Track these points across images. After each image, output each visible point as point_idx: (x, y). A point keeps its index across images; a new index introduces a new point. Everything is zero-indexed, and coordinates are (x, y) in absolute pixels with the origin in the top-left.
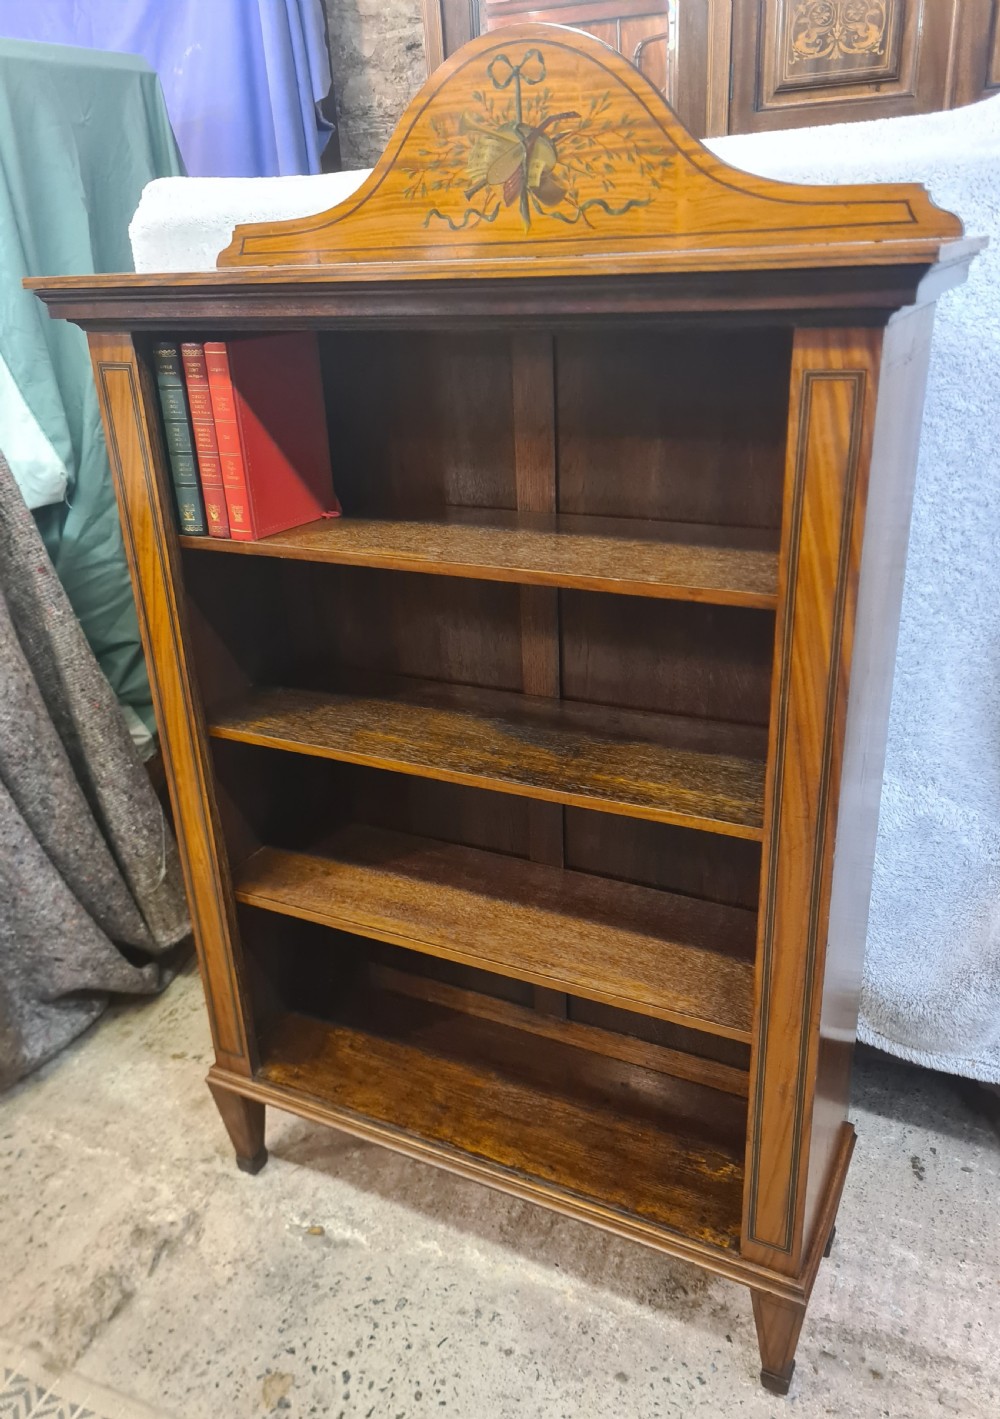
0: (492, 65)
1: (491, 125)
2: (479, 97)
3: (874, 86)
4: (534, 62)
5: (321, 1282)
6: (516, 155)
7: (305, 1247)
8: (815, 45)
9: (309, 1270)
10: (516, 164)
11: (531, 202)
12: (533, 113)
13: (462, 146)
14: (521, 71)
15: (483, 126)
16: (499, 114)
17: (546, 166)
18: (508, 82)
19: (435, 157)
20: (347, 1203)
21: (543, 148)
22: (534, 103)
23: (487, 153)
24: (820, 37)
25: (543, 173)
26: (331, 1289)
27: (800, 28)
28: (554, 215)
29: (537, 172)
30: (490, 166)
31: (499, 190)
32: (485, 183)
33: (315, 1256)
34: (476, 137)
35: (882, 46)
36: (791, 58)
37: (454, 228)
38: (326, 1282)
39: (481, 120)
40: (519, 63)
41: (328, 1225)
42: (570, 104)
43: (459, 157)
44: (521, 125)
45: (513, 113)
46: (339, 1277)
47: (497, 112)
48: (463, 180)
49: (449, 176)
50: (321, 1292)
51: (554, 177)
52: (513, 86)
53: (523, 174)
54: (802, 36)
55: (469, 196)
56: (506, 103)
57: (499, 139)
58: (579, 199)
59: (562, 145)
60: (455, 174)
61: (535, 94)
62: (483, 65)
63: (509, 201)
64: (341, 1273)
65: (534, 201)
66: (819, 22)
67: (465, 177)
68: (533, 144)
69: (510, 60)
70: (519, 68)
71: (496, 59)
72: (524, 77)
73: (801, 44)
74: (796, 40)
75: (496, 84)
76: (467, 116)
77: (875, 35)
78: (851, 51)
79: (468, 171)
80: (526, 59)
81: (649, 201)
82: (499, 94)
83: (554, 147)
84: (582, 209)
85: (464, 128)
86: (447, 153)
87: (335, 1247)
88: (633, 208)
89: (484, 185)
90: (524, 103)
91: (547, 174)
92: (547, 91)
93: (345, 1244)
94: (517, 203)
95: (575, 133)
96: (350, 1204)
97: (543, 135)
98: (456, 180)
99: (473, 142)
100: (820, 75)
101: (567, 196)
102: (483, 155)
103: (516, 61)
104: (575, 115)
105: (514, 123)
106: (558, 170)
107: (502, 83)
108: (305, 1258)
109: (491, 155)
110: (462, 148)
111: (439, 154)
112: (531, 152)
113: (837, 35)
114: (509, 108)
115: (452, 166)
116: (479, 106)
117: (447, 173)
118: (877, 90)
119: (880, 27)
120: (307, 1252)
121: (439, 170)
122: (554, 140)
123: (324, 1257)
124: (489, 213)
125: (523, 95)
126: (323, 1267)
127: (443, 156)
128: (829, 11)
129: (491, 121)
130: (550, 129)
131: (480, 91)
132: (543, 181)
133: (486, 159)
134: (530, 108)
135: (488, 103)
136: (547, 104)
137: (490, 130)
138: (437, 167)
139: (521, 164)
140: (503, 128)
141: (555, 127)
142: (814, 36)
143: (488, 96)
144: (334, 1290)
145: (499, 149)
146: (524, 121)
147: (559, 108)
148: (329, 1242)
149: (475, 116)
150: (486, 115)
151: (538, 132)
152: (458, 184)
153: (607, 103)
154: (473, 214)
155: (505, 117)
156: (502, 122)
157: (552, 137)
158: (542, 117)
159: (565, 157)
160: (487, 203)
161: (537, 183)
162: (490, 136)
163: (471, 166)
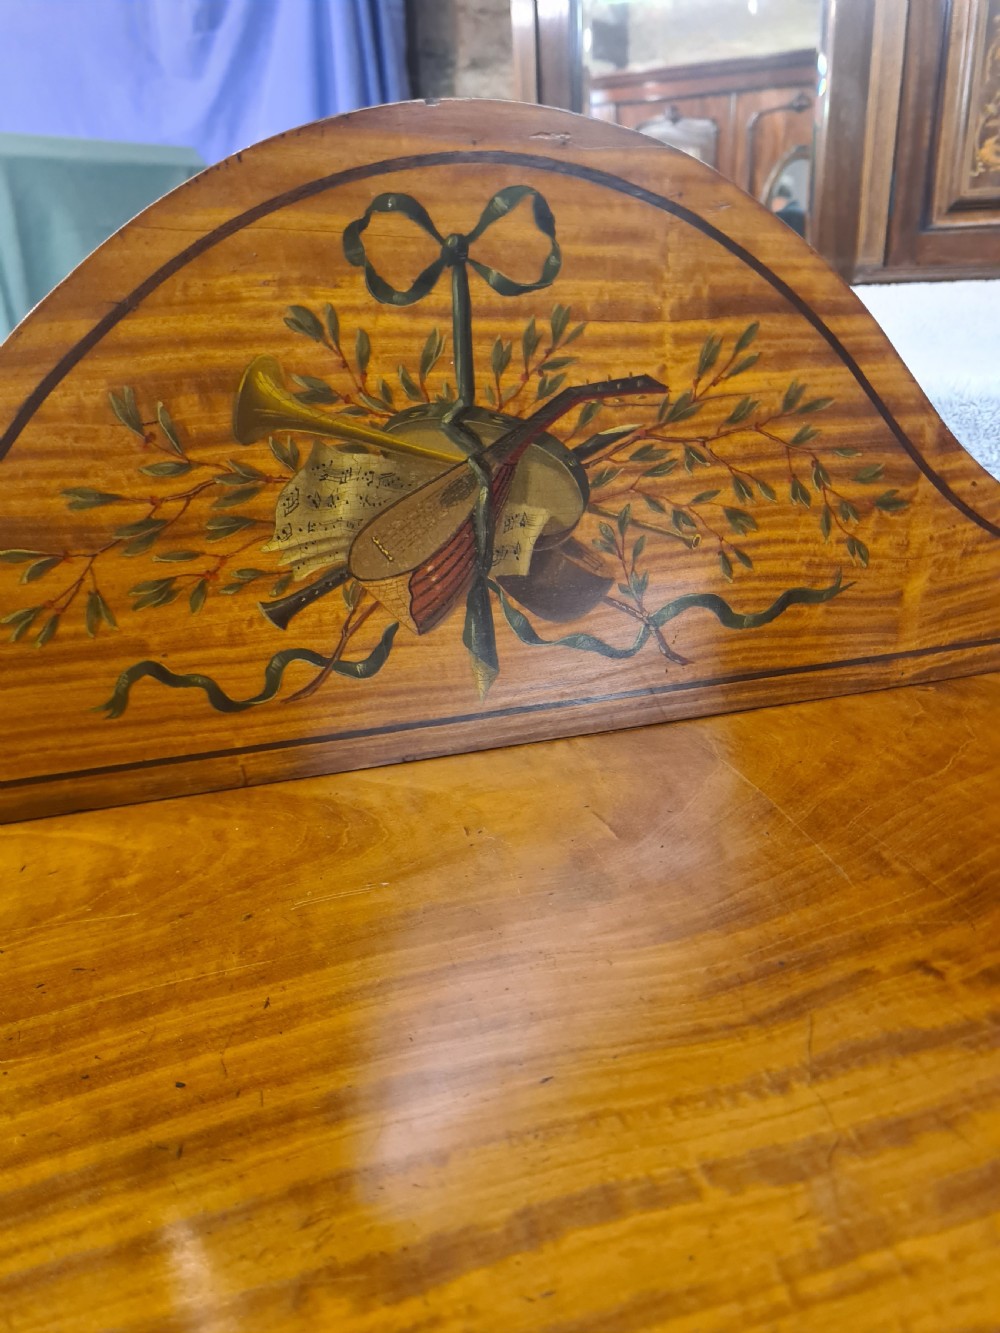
0: (361, 225)
1: (361, 411)
2: (308, 324)
4: (517, 228)
6: (455, 492)
11: (499, 615)
12: (511, 378)
13: (254, 474)
14: (474, 250)
15: (328, 414)
16: (393, 379)
17: (551, 522)
18: (425, 282)
19: (142, 510)
21: (541, 474)
22: (518, 351)
23: (348, 498)
25: (542, 539)
28: (572, 643)
30: (359, 530)
31: (392, 588)
32: (339, 576)
34: (306, 449)
37: (228, 705)
39: (320, 395)
40: (467, 226)
42: (635, 354)
43: (240, 508)
44: (470, 410)
45: (443, 379)
47: (379, 374)
48: (257, 574)
49: (200, 566)
51: (577, 550)
52: (443, 293)
53: (474, 546)
55: (286, 616)
56: (417, 346)
57: (387, 451)
59: (604, 467)
60: (223, 559)
61: (521, 326)
62: (327, 221)
63: (427, 618)
65: (512, 613)
67: (261, 564)
68: (510, 469)
69: (433, 212)
70: (464, 241)
71: (379, 205)
72: (484, 272)
75: (379, 287)
76: (265, 385)
79: (275, 546)
80: (490, 216)
82: (393, 320)
83: (579, 473)
84: (654, 621)
85: (254, 420)
86: (188, 497)
89: (339, 580)
90: (482, 350)
91: (555, 543)
92: (562, 316)
94: (454, 623)
95: (646, 434)
97: (547, 439)
98: (229, 573)
99: (292, 461)
101: (614, 592)
102: (331, 501)
103: (455, 218)
104: (645, 386)
105: (443, 405)
106: (590, 534)
107: (403, 284)
109: (364, 499)
110: (252, 481)
111: (155, 502)
112: (504, 487)
114: (427, 362)
115: (213, 535)
116: (308, 352)
117: (192, 556)
121: (159, 548)
122: (581, 452)
124: (357, 656)
125: (478, 325)
127: (172, 508)
129: (361, 400)
130: (567, 422)
131: (312, 304)
132: (540, 557)
133: (343, 510)
134: (501, 364)
135: (349, 347)
136: (558, 354)
137: (359, 425)
138: (148, 541)
139: (470, 521)
140: (402, 420)
141: (586, 416)
143: (348, 323)
145: (387, 482)
146: (482, 402)
147: (603, 366)
150: (339, 381)
151: (528, 432)
152: (238, 587)
153: (744, 355)
154: (298, 662)
155: (412, 390)
156: (402, 403)
157: (572, 444)
158: (543, 391)
159: (614, 496)
161: (524, 567)
162: (356, 444)
163: (286, 533)
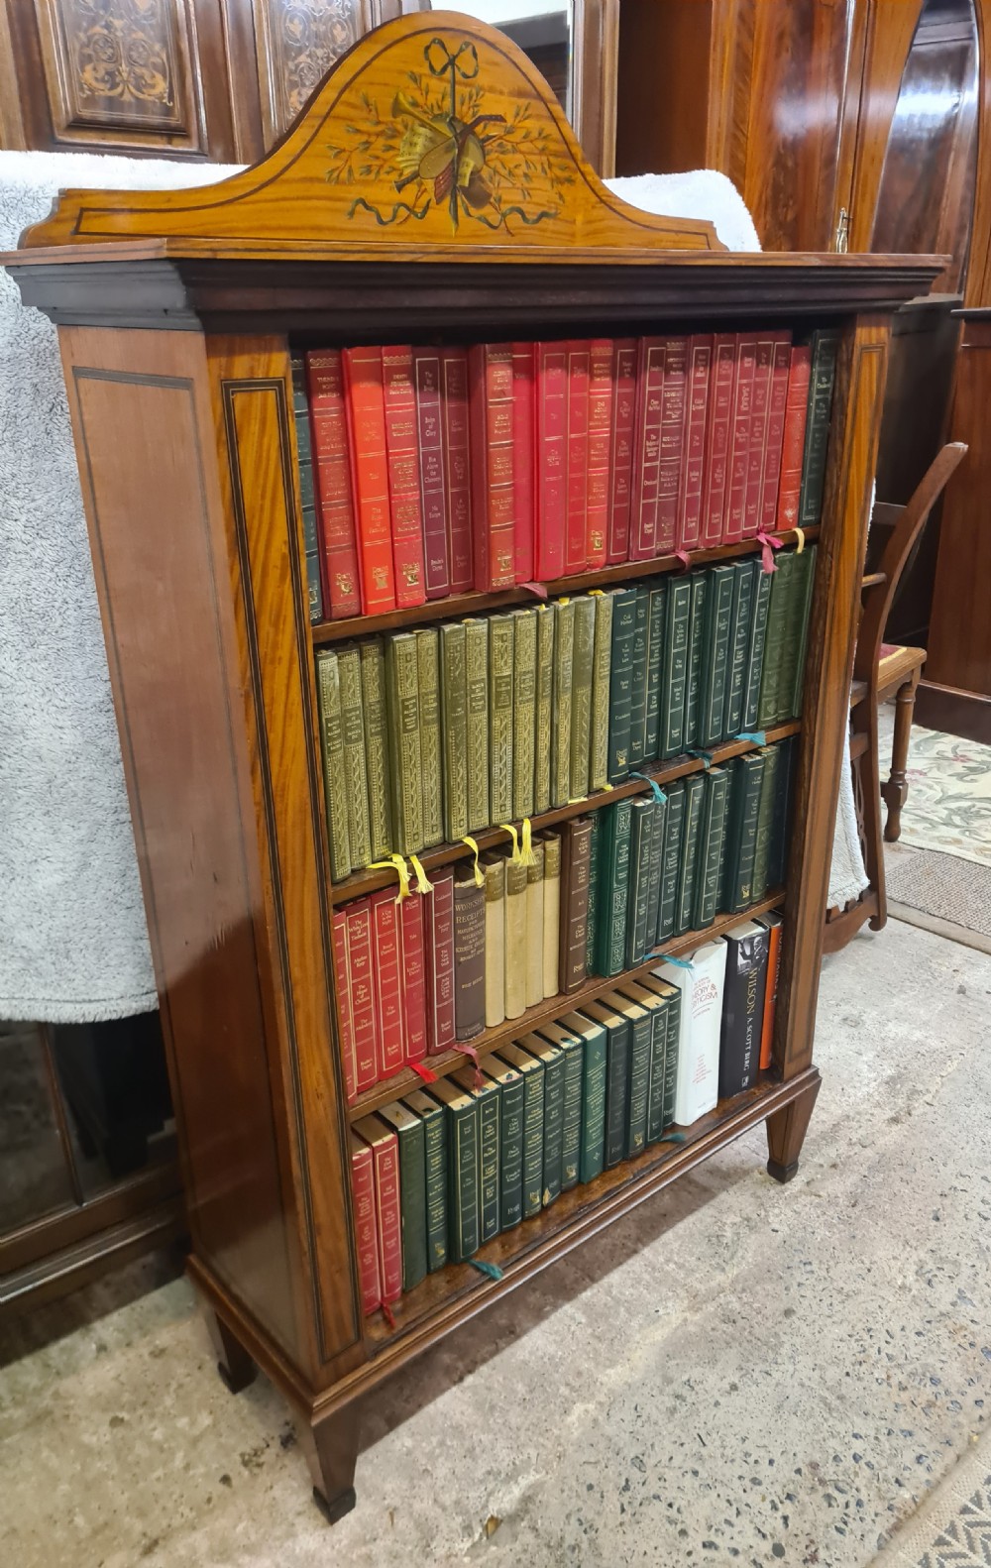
0: (429, 47)
1: (425, 112)
2: (415, 79)
3: (165, 138)
5: (569, 1541)
6: (448, 149)
7: (508, 1547)
8: (103, 81)
9: (545, 1551)
10: (448, 158)
11: (459, 202)
12: (465, 108)
13: (396, 131)
14: (457, 61)
15: (416, 111)
16: (434, 102)
17: (475, 166)
18: (444, 69)
19: (364, 137)
20: (479, 1474)
21: (472, 147)
22: (467, 99)
23: (420, 141)
24: (107, 73)
25: (472, 173)
26: (585, 1532)
27: (86, 60)
28: (479, 219)
29: (467, 171)
30: (423, 157)
31: (430, 184)
32: (416, 175)
33: (528, 1538)
34: (410, 123)
35: (171, 98)
36: (82, 89)
37: (381, 222)
38: (571, 1536)
39: (415, 104)
40: (455, 53)
41: (493, 1509)
42: (498, 107)
43: (391, 142)
44: (453, 118)
45: (447, 103)
46: (573, 1520)
47: (431, 100)
48: (394, 169)
49: (379, 162)
50: (585, 1546)
51: (481, 179)
52: (448, 74)
53: (453, 171)
54: (89, 68)
55: (400, 188)
56: (441, 91)
57: (432, 129)
58: (502, 206)
59: (490, 147)
60: (385, 160)
61: (468, 90)
63: (439, 200)
64: (568, 1516)
65: (463, 202)
66: (105, 57)
67: (395, 165)
68: (464, 142)
70: (455, 57)
71: (433, 42)
72: (458, 68)
73: (88, 75)
74: (83, 71)
75: (432, 69)
76: (401, 97)
77: (161, 86)
78: (141, 96)
79: (399, 159)
80: (461, 50)
81: (556, 214)
82: (435, 81)
83: (483, 148)
84: (504, 215)
85: (397, 109)
86: (377, 136)
87: (527, 1511)
88: (544, 219)
89: (416, 177)
90: (457, 96)
91: (475, 174)
92: (479, 89)
93: (527, 1500)
94: (447, 201)
95: (501, 138)
96: (484, 1470)
97: (474, 133)
98: (386, 167)
99: (406, 127)
100: (116, 115)
101: (492, 200)
102: (416, 144)
103: (452, 49)
104: (500, 119)
105: (447, 115)
106: (485, 173)
107: (438, 70)
108: (525, 1551)
109: (424, 146)
110: (394, 132)
111: (368, 134)
112: (462, 149)
113: (125, 75)
114: (443, 98)
115: (384, 151)
116: (413, 88)
117: (378, 158)
118: (170, 143)
119: (165, 77)
120: (517, 1546)
122: (483, 141)
123: (535, 1529)
124: (419, 210)
125: (457, 87)
126: (549, 1534)
127: (373, 138)
128: (112, 48)
129: (425, 108)
130: (479, 128)
131: (415, 71)
132: (471, 181)
133: (419, 149)
134: (462, 102)
135: (423, 88)
137: (424, 117)
138: (365, 149)
139: (453, 161)
140: (436, 117)
141: (484, 127)
142: (101, 73)
143: (423, 79)
144: (589, 1528)
145: (431, 140)
146: (457, 116)
147: (489, 108)
148: (514, 1518)
149: (410, 100)
150: (421, 100)
151: (469, 129)
152: (388, 173)
153: (528, 113)
154: (402, 208)
155: (439, 108)
156: (437, 112)
157: (481, 137)
158: (474, 115)
159: (492, 160)
160: (417, 198)
161: (466, 183)
162: (423, 124)
163: (402, 155)
